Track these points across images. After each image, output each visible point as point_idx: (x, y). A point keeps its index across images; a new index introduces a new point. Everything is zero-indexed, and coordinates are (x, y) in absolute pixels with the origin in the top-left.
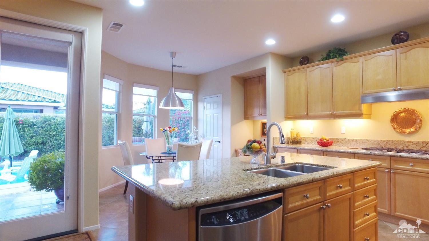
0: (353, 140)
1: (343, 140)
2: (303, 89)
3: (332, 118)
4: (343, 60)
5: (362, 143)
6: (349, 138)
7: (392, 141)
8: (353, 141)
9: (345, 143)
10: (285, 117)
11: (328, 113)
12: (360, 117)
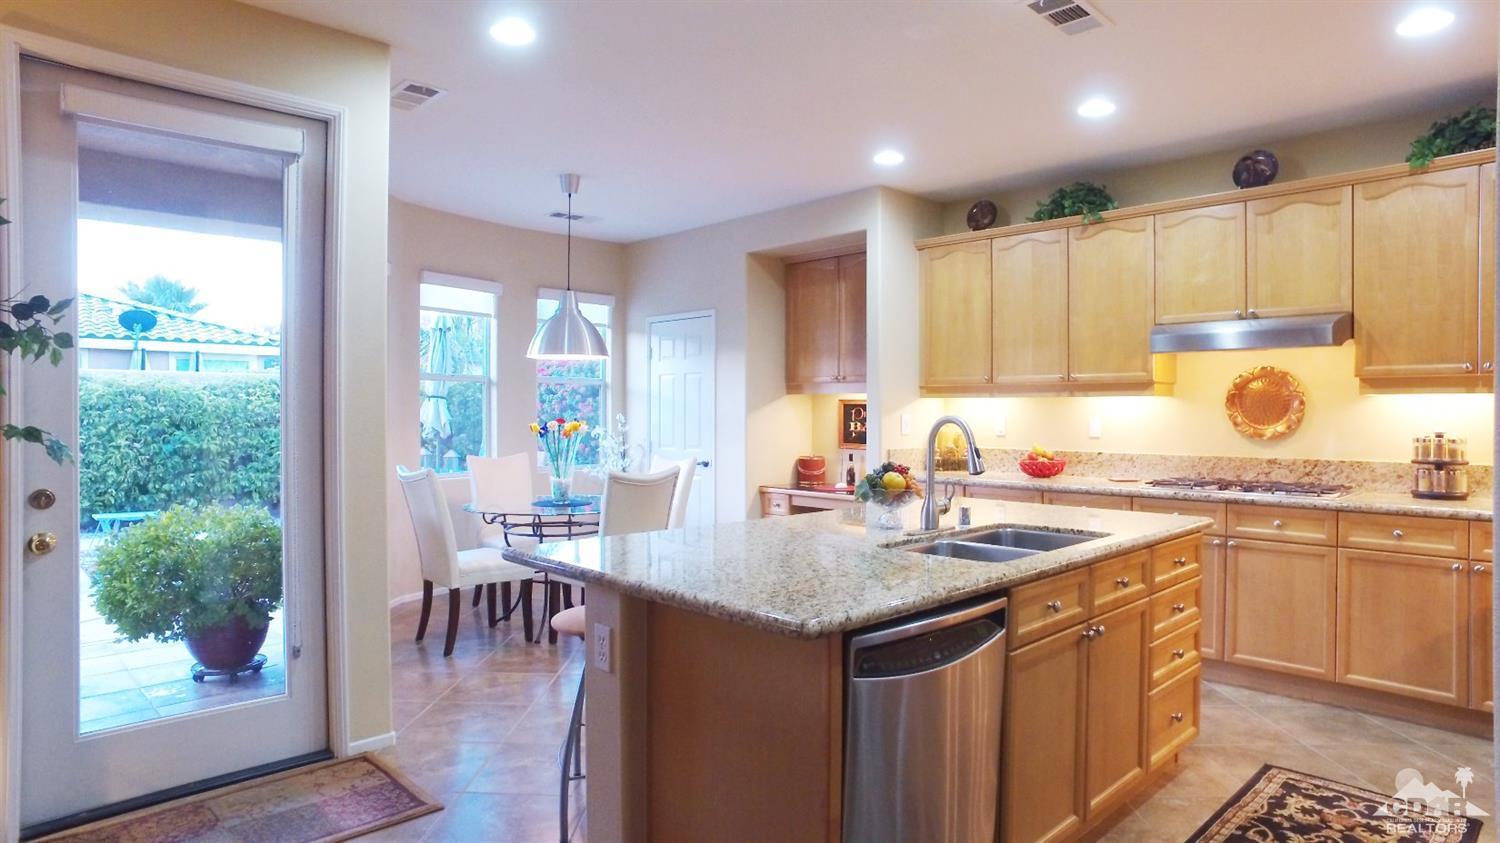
0: (1123, 458)
1: (1093, 457)
2: (979, 302)
3: (1066, 393)
4: (1101, 221)
5: (1149, 465)
6: (1111, 452)
7: (1230, 459)
8: (1122, 460)
10: (921, 387)
11: (1055, 377)
12: (1147, 392)
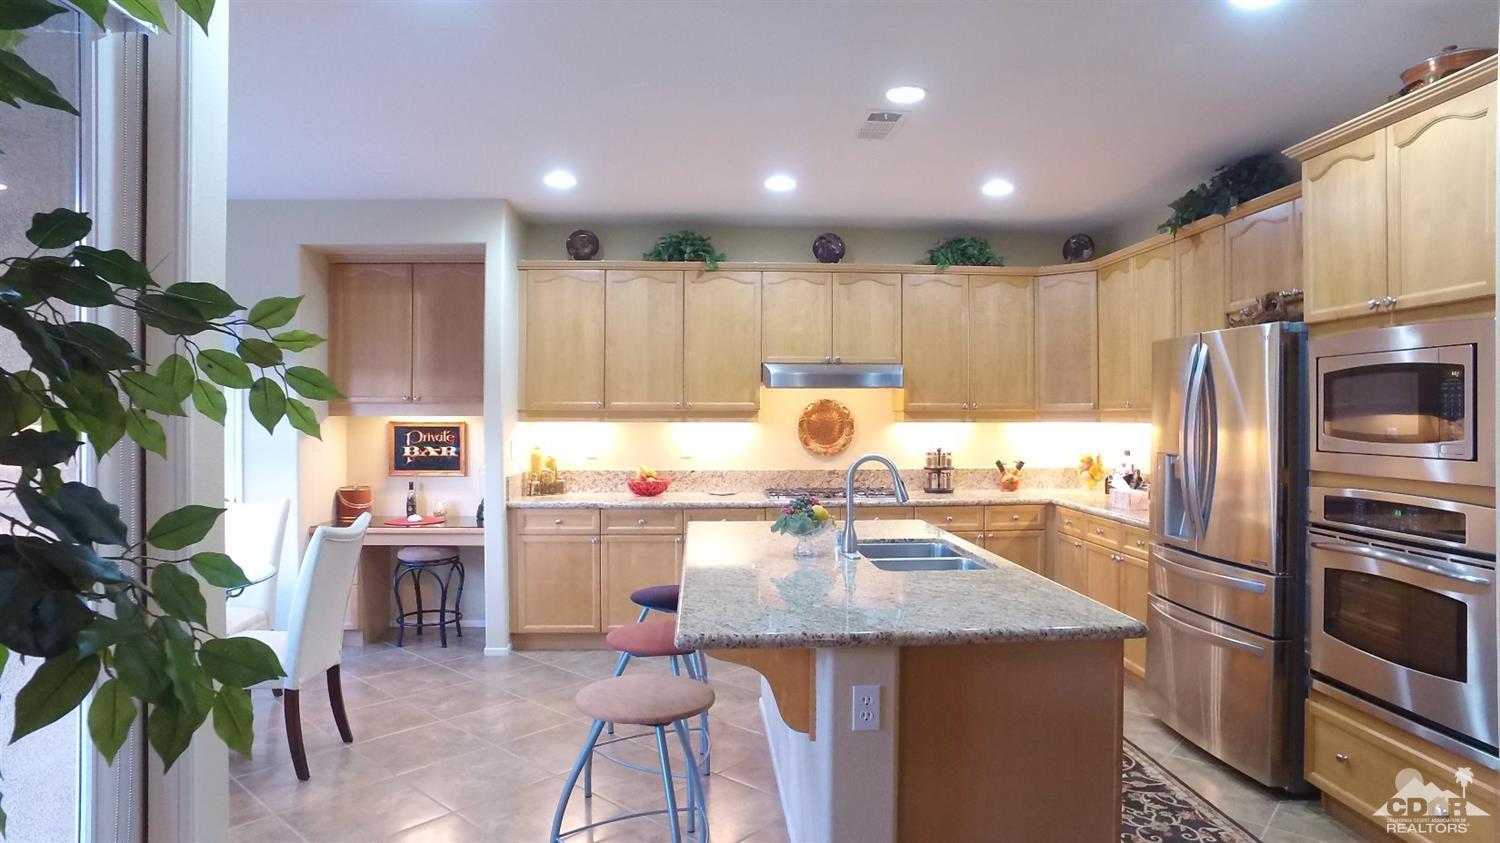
0: (714, 475)
1: (687, 474)
2: (591, 331)
3: (679, 419)
4: (715, 269)
6: (703, 470)
7: (801, 471)
9: (694, 481)
10: (519, 411)
11: (671, 404)
12: (752, 419)
